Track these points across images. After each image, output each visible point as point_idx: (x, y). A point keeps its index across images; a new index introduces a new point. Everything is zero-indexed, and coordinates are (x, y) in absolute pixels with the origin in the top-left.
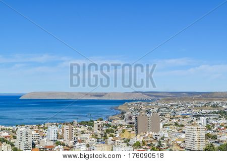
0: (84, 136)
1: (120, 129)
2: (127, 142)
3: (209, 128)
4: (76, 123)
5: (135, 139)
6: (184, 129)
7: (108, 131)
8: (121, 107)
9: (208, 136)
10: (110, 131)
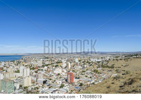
0: (12, 64)
1: (22, 62)
2: (23, 65)
3: (43, 61)
4: (10, 61)
5: (25, 64)
6: (37, 62)
7: (18, 63)
8: (22, 57)
9: (43, 63)
10: (19, 63)
